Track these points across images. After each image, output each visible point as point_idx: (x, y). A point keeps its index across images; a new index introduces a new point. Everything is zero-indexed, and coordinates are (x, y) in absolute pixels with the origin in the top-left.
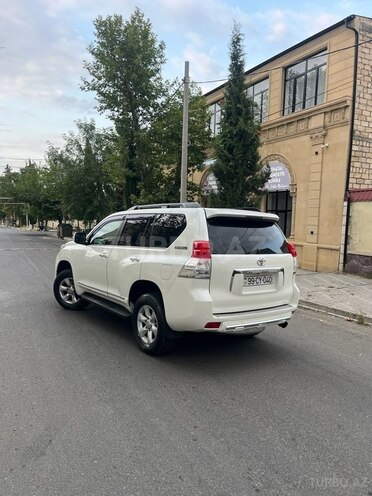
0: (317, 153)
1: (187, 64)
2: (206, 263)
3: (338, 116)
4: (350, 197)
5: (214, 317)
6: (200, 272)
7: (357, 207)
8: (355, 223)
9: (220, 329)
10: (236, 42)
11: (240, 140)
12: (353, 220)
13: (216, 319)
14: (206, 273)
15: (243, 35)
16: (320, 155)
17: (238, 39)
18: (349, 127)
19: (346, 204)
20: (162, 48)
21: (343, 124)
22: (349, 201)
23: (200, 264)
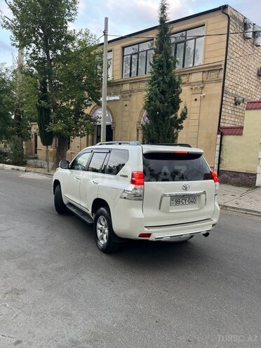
0: (196, 100)
2: (141, 189)
3: (213, 75)
4: (222, 132)
5: (146, 229)
6: (135, 195)
7: (227, 139)
8: (226, 150)
9: (150, 239)
12: (224, 148)
13: (146, 231)
14: (140, 196)
16: (198, 102)
18: (221, 84)
19: (219, 136)
21: (217, 81)
22: (222, 135)
23: (135, 189)
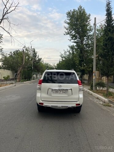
1: (95, 18)
10: (108, 5)
11: (110, 41)
13: (42, 102)
14: (39, 88)
15: (111, 1)
17: (109, 4)
20: (89, 16)
